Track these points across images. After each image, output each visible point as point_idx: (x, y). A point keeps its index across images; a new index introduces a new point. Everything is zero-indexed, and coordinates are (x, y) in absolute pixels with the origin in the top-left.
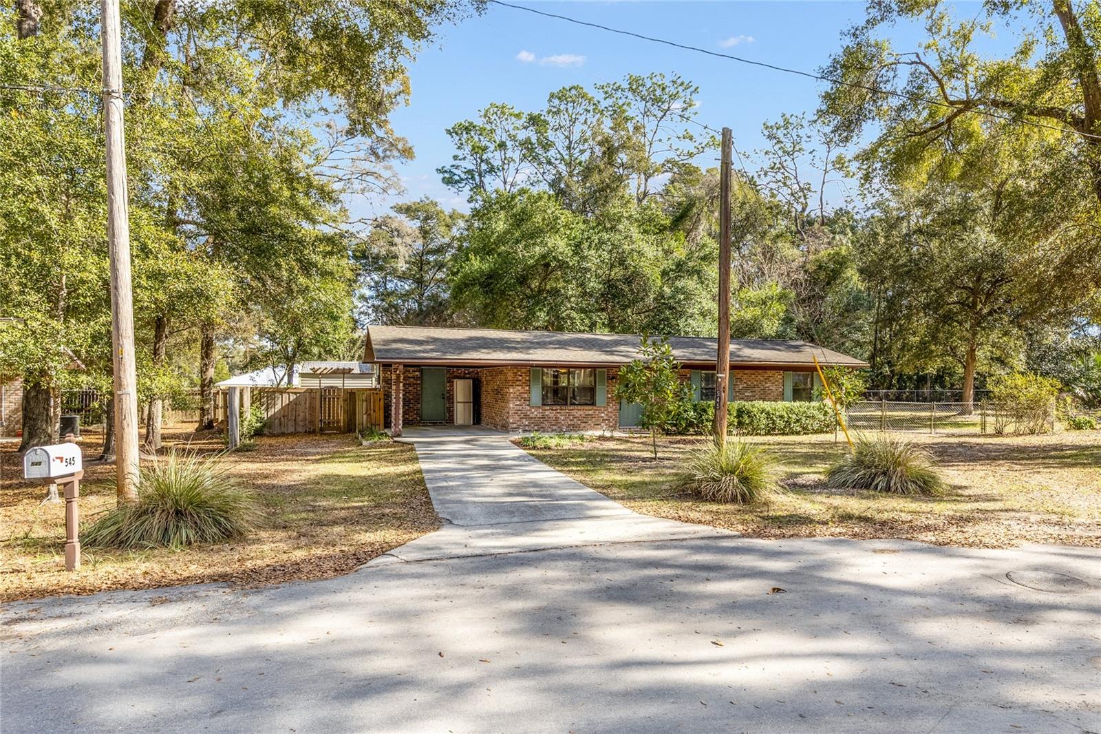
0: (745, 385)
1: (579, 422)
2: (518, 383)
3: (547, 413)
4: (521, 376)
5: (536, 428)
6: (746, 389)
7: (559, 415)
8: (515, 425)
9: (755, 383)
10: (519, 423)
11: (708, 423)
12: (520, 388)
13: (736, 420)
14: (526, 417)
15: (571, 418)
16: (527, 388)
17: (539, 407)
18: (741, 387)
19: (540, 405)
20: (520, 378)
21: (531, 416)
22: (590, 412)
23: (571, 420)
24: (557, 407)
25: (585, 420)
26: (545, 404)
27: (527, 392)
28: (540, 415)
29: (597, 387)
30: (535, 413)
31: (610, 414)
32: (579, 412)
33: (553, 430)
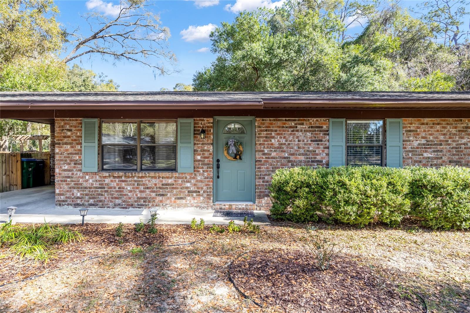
0: (423, 141)
1: (153, 195)
2: (65, 140)
3: (107, 181)
4: (70, 130)
5: (91, 201)
6: (427, 145)
7: (123, 184)
8: (62, 198)
9: (442, 138)
10: (68, 195)
11: (349, 208)
12: (69, 146)
13: (408, 203)
14: (78, 186)
15: (142, 188)
16: (79, 147)
17: (95, 173)
18: (416, 144)
19: (96, 170)
20: (69, 133)
21: (85, 184)
22: (170, 181)
23: (141, 192)
24: (121, 174)
25: (161, 192)
26: (103, 169)
27: (79, 152)
28: (97, 185)
29: (179, 145)
30: (90, 181)
31: (200, 184)
32: (154, 181)
33: (115, 205)
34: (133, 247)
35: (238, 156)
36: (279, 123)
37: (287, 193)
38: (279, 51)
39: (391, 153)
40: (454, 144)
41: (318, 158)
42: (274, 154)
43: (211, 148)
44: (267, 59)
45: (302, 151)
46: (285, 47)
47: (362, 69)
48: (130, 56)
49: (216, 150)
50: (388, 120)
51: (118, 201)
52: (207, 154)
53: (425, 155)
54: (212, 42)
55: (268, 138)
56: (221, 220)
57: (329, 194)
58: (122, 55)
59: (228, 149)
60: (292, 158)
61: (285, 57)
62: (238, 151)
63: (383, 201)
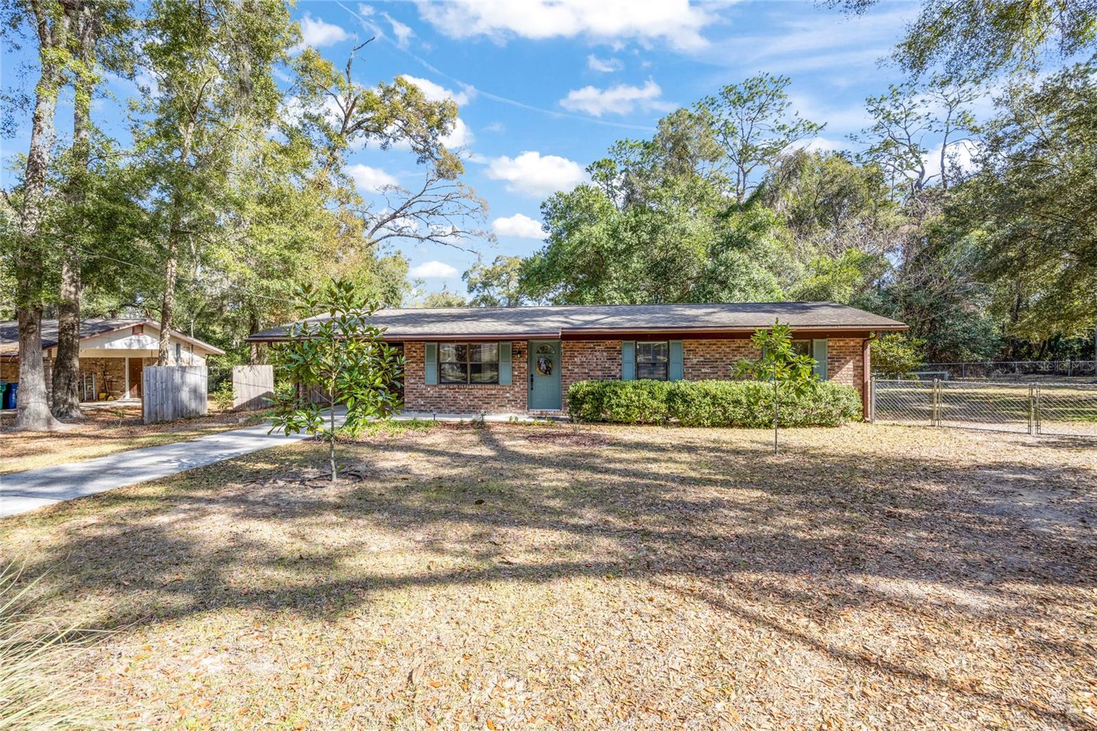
0: (702, 359)
1: (481, 403)
2: (412, 360)
3: (444, 392)
4: (415, 352)
5: (433, 407)
6: (705, 363)
7: (457, 395)
8: (410, 405)
9: (717, 356)
10: (414, 403)
12: (415, 365)
13: (663, 406)
14: (422, 396)
15: (471, 397)
16: (422, 365)
17: (435, 386)
18: (695, 361)
19: (435, 383)
20: (414, 354)
21: (427, 395)
22: (493, 392)
23: (471, 400)
24: (455, 386)
25: (487, 400)
26: (441, 383)
27: (423, 369)
28: (436, 395)
29: (500, 363)
30: (431, 392)
31: (517, 395)
32: (481, 392)
33: (451, 411)
34: (472, 430)
35: (548, 371)
36: (581, 345)
37: (578, 400)
38: (625, 234)
39: (674, 369)
40: (728, 361)
41: (613, 373)
42: (576, 370)
43: (526, 365)
44: (611, 244)
45: (599, 367)
46: (634, 229)
47: (734, 255)
48: (439, 239)
49: (530, 367)
50: (671, 341)
51: (453, 408)
52: (522, 370)
53: (703, 370)
54: (544, 216)
55: (572, 357)
56: (532, 420)
57: (606, 400)
58: (428, 238)
59: (540, 366)
60: (591, 373)
61: (635, 241)
62: (547, 367)
63: (644, 404)
